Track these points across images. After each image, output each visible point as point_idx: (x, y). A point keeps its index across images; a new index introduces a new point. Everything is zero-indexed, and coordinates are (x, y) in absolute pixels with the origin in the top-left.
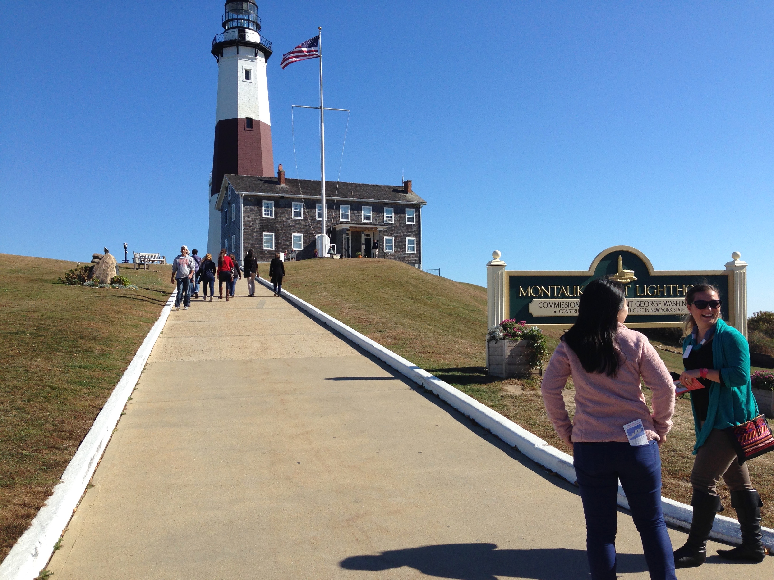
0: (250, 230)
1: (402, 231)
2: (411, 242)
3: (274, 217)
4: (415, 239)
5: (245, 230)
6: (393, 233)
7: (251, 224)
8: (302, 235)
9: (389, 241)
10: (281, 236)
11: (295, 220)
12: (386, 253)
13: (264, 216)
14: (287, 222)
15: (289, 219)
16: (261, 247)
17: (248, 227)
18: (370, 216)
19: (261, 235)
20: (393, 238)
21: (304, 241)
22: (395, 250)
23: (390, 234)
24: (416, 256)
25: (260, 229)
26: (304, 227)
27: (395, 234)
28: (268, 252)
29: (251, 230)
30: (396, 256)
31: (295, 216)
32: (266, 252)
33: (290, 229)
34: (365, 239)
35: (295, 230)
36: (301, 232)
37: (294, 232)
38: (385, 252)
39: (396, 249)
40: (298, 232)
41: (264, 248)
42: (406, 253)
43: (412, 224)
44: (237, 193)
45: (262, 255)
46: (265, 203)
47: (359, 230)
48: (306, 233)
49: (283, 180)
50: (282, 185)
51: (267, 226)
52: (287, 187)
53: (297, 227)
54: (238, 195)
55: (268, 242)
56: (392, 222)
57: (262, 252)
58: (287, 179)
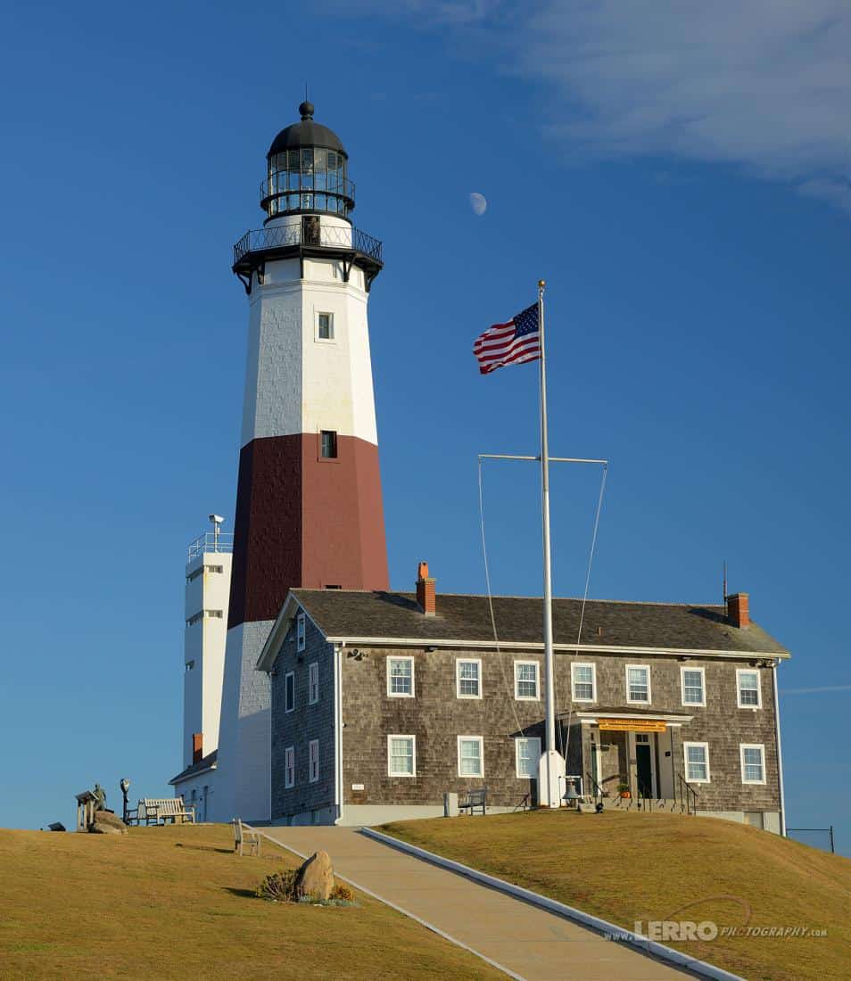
0: (358, 731)
1: (728, 726)
2: (753, 756)
3: (413, 696)
4: (761, 747)
5: (348, 730)
6: (704, 731)
7: (361, 713)
8: (480, 739)
9: (696, 754)
10: (431, 743)
11: (465, 704)
12: (688, 785)
13: (390, 694)
14: (443, 708)
15: (448, 700)
16: (384, 771)
17: (353, 722)
18: (645, 688)
19: (384, 740)
20: (706, 745)
21: (485, 756)
22: (711, 777)
23: (697, 735)
24: (768, 790)
25: (382, 726)
26: (486, 721)
27: (712, 735)
28: (401, 783)
29: (361, 729)
30: (717, 794)
31: (463, 691)
32: (396, 783)
33: (452, 723)
34: (638, 747)
35: (464, 727)
36: (478, 733)
37: (462, 733)
38: (687, 781)
39: (715, 774)
40: (472, 733)
41: (391, 774)
42: (740, 785)
43: (754, 708)
44: (329, 639)
45: (387, 791)
46: (393, 662)
47: (621, 728)
48: (490, 734)
49: (430, 600)
50: (430, 614)
51: (398, 718)
52: (441, 618)
53: (468, 719)
54: (331, 645)
55: (400, 758)
56: (703, 704)
57: (386, 783)
58: (438, 597)
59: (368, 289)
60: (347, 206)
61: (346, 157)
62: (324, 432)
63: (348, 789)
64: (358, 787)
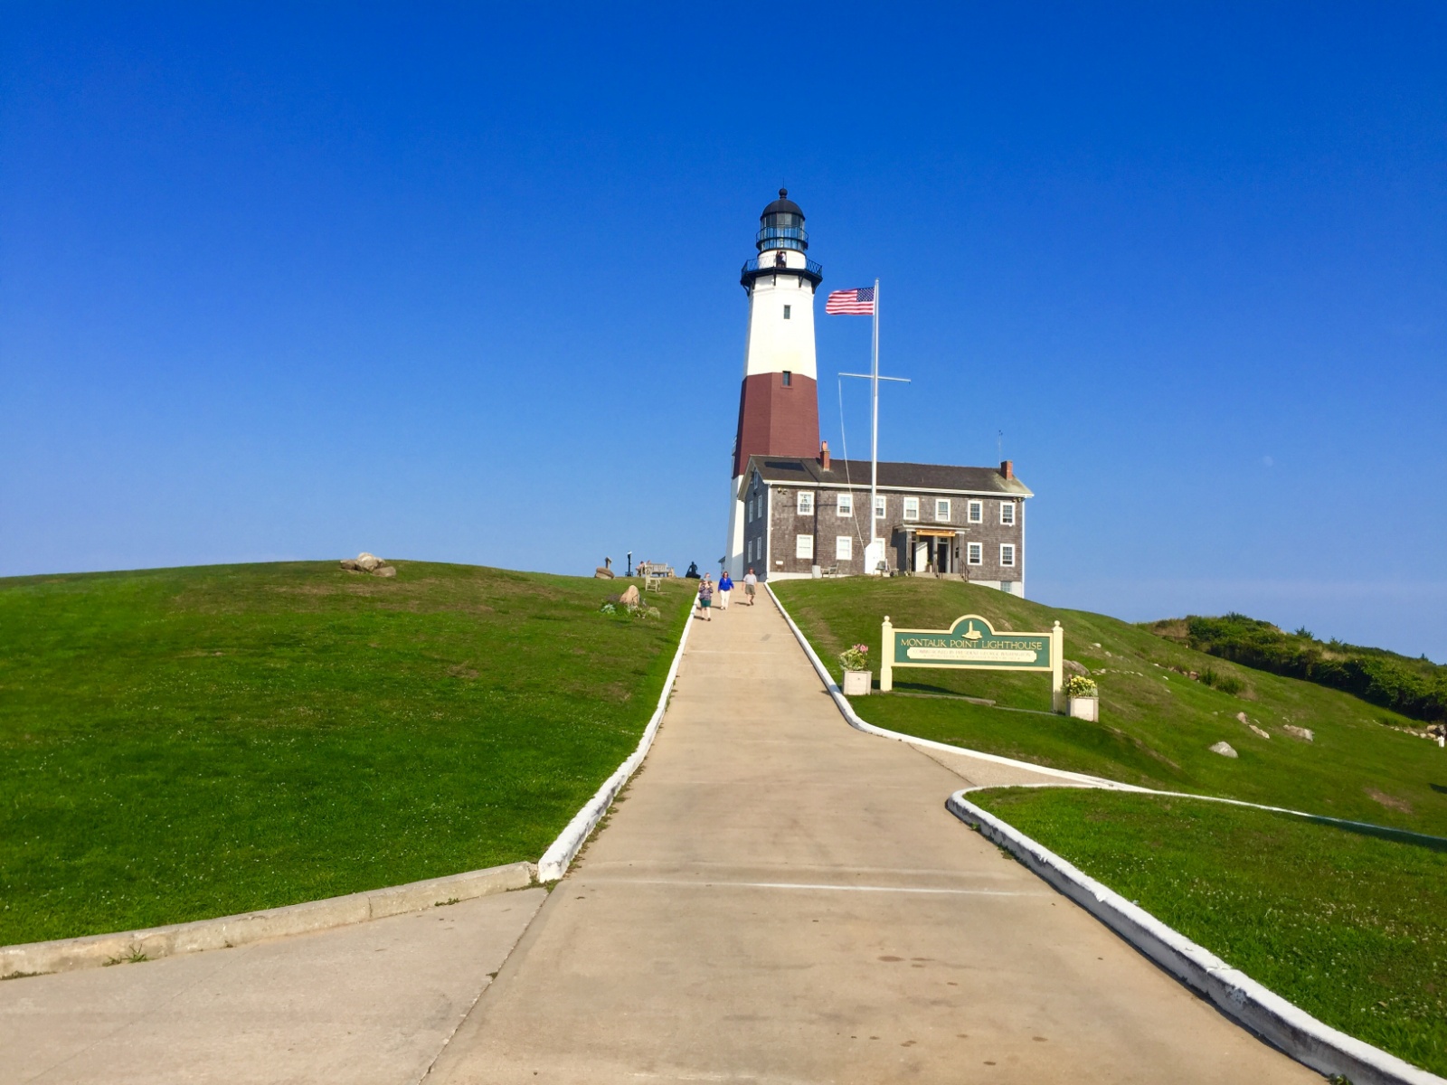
0: (780, 533)
1: (994, 534)
2: (1008, 551)
3: (813, 514)
4: (1013, 546)
5: (775, 532)
6: (980, 537)
7: (782, 524)
8: (850, 538)
9: (975, 549)
10: (822, 540)
11: (842, 519)
12: (969, 566)
13: (799, 513)
14: (830, 521)
15: (832, 516)
16: (794, 554)
17: (778, 527)
18: (947, 513)
19: (795, 539)
20: (981, 544)
21: (853, 548)
22: (982, 562)
23: (976, 539)
24: (1015, 570)
25: (794, 531)
26: (854, 528)
27: (985, 539)
28: (803, 561)
29: (782, 531)
30: (985, 571)
31: (841, 512)
32: (800, 561)
33: (834, 529)
34: (940, 544)
35: (841, 532)
36: (849, 535)
37: (840, 535)
38: (967, 564)
39: (985, 560)
40: (845, 536)
41: (798, 556)
42: (999, 567)
43: (1010, 525)
44: (766, 482)
45: (794, 564)
46: (802, 495)
47: (929, 534)
48: (855, 536)
49: (827, 463)
50: (826, 469)
51: (803, 526)
52: (832, 471)
53: (845, 527)
54: (767, 485)
55: (804, 547)
56: (981, 521)
57: (796, 561)
58: (831, 461)
59: (814, 292)
60: (803, 246)
61: (804, 219)
62: (785, 372)
63: (773, 563)
64: (780, 563)
